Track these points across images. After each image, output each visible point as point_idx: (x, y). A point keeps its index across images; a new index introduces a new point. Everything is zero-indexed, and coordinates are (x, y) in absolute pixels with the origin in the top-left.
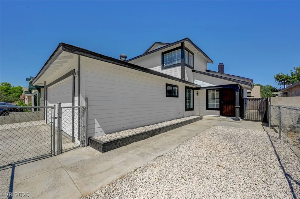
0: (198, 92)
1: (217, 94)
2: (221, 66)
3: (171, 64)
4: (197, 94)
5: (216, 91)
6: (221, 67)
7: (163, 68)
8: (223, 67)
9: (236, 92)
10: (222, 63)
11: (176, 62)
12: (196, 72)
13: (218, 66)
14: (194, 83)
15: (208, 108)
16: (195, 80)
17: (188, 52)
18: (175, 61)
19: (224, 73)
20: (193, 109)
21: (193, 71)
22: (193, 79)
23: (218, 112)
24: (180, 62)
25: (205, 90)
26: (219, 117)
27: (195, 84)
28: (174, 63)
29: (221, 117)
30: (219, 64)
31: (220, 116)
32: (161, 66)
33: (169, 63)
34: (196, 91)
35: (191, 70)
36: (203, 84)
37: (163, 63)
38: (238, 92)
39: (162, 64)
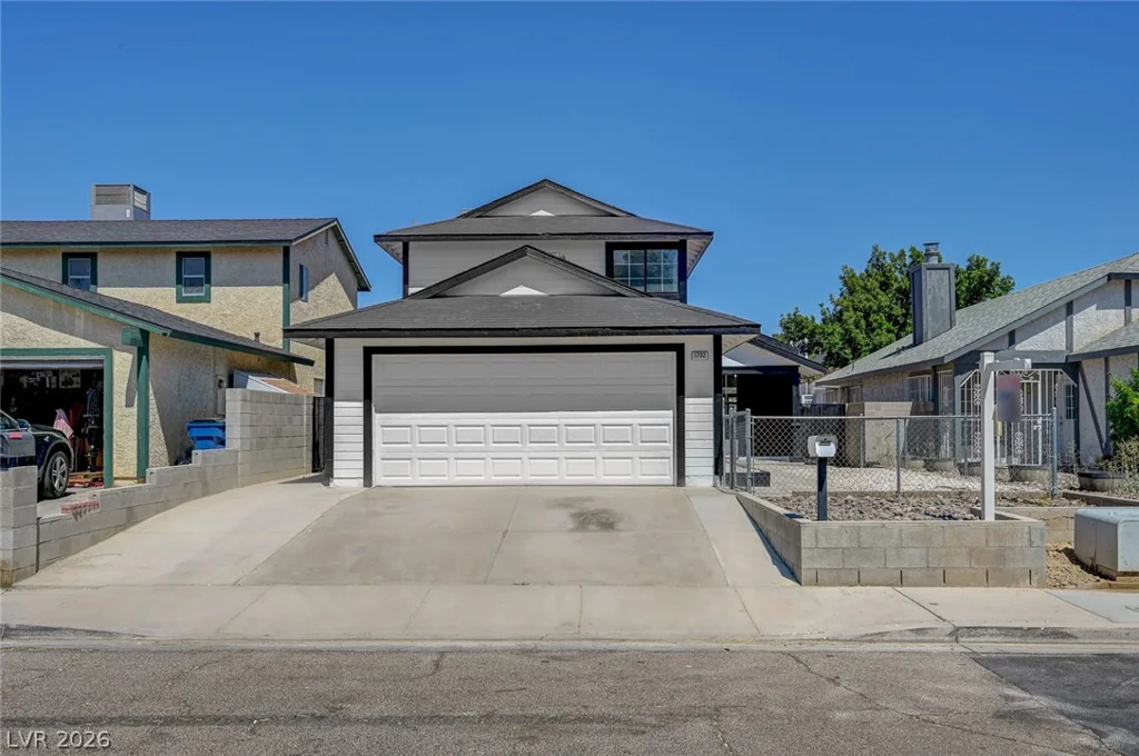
11: (662, 288)
18: (659, 282)
24: (674, 288)
28: (653, 289)
33: (635, 284)
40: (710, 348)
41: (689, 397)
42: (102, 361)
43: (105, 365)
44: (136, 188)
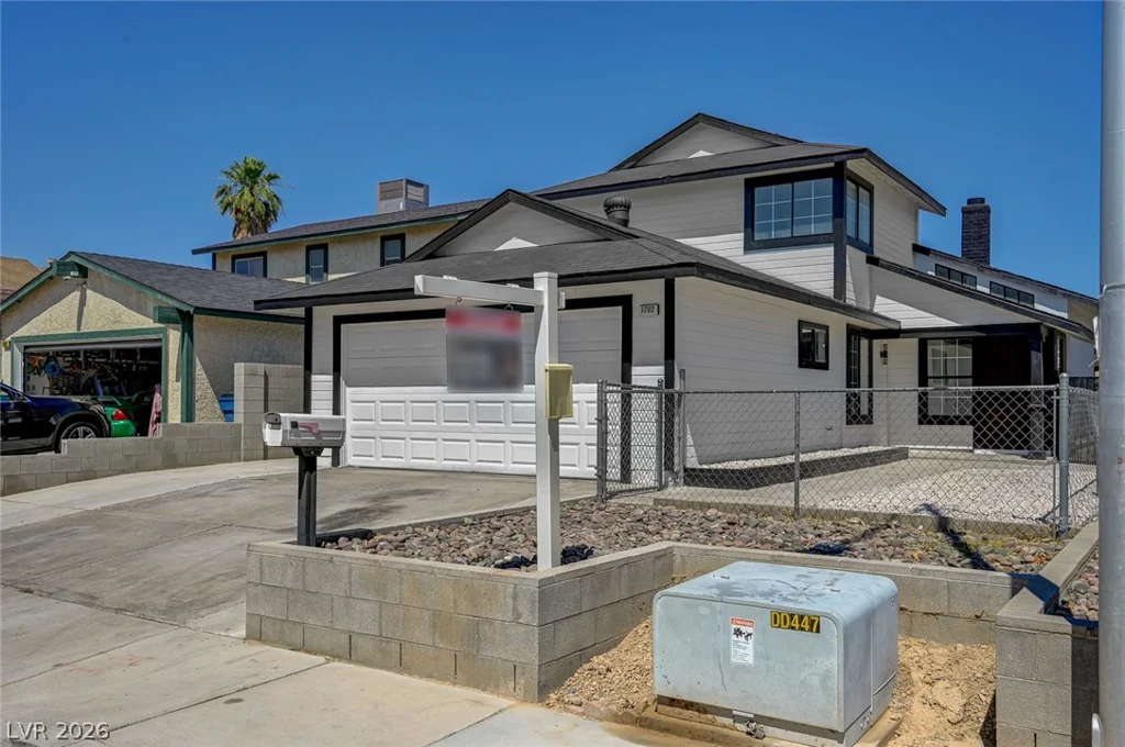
0: (885, 345)
1: (962, 358)
2: (980, 211)
3: (786, 234)
4: (884, 354)
5: (961, 343)
6: (977, 218)
7: (751, 245)
8: (987, 221)
9: (1033, 352)
10: (983, 200)
11: (813, 229)
12: (883, 267)
13: (965, 212)
14: (875, 310)
15: (925, 418)
16: (879, 298)
17: (854, 186)
18: (808, 222)
19: (992, 265)
20: (868, 420)
21: (873, 261)
22: (868, 294)
23: (968, 431)
24: (827, 228)
25: (914, 342)
26: (971, 451)
27: (876, 315)
28: (799, 231)
29: (977, 452)
30: (970, 201)
31: (975, 447)
32: (742, 234)
33: (779, 227)
34: (878, 344)
35: (863, 256)
36: (910, 317)
37: (749, 224)
38: (1040, 354)
39: (746, 227)
40: (661, 299)
41: (636, 365)
42: (159, 340)
43: (163, 344)
44: (409, 182)
